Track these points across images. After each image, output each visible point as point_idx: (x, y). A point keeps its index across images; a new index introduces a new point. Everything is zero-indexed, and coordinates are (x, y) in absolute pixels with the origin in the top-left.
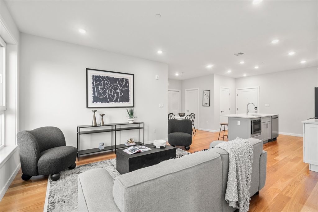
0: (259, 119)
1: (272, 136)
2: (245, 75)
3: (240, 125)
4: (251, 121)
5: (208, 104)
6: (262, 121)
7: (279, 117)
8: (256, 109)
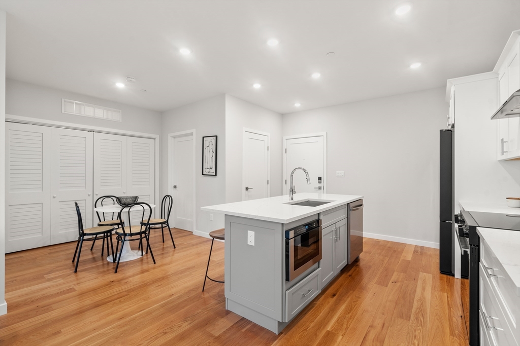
0: (316, 218)
1: (350, 256)
2: (297, 105)
3: (254, 245)
4: (287, 233)
5: (213, 170)
6: (323, 224)
8: (320, 183)
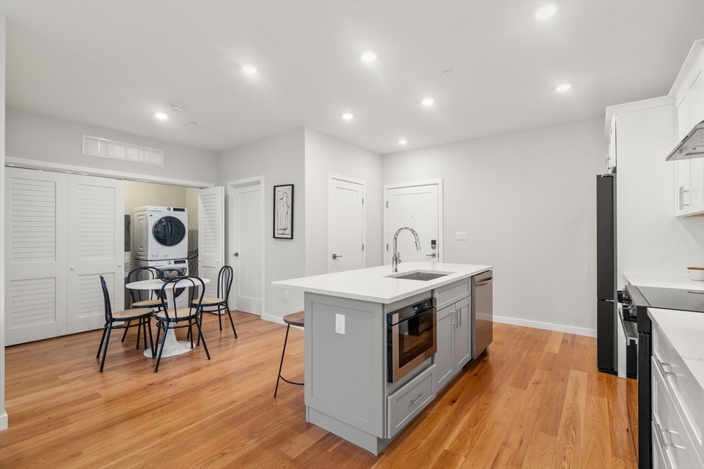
0: (429, 296)
1: (475, 348)
2: (403, 142)
3: (344, 333)
4: (389, 316)
6: (439, 305)
7: (494, 276)
8: (433, 248)
